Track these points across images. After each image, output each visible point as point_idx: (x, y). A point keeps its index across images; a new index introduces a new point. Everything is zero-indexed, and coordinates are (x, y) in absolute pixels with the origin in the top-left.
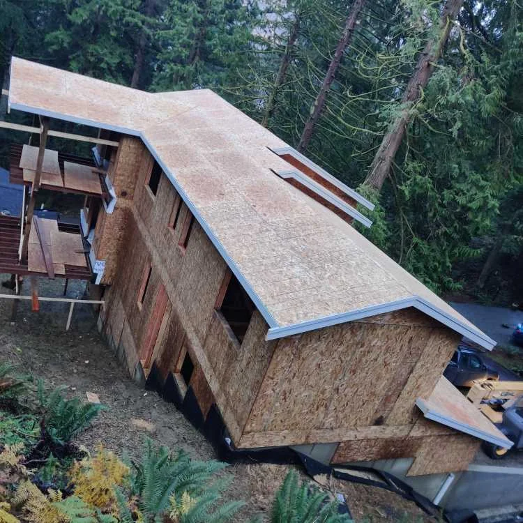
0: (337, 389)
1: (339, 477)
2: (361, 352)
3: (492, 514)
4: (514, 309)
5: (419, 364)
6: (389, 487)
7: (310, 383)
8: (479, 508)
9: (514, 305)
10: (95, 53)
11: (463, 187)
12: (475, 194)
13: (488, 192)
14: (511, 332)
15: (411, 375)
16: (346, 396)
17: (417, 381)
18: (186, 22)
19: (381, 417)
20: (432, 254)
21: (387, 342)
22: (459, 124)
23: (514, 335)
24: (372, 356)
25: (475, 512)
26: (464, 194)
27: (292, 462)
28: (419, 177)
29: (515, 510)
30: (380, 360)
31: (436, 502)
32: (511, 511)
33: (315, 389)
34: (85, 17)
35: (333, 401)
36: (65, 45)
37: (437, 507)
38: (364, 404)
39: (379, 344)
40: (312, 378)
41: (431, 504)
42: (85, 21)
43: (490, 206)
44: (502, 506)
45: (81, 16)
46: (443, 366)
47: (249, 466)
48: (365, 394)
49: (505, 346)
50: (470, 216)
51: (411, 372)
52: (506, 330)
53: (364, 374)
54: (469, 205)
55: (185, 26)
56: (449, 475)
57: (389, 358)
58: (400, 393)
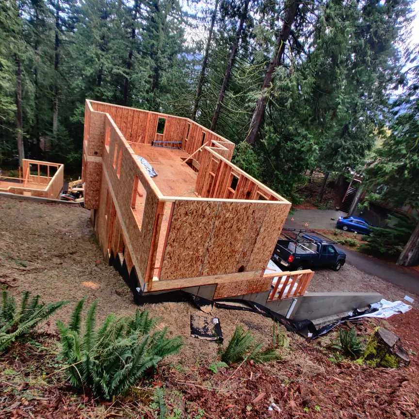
0: (208, 249)
1: (219, 307)
2: (220, 222)
3: (324, 321)
4: (337, 210)
5: (262, 230)
6: (254, 310)
7: (187, 246)
8: (315, 318)
9: (337, 208)
10: (100, 91)
11: (299, 139)
12: (305, 143)
13: (312, 142)
14: (336, 222)
15: (258, 237)
16: (214, 253)
17: (263, 241)
18: (146, 69)
19: (243, 266)
20: (285, 180)
21: (237, 214)
22: (290, 100)
23: (338, 223)
24: (228, 225)
25: (312, 321)
26: (299, 143)
27: (185, 300)
28: (272, 135)
29: (337, 317)
30: (234, 227)
31: (288, 317)
32: (335, 318)
33: (192, 250)
34: (91, 71)
35: (206, 257)
36: (83, 88)
37: (289, 320)
38: (228, 258)
39: (231, 216)
40: (187, 242)
41: (285, 318)
42: (92, 74)
43: (313, 149)
44: (329, 315)
45: (90, 71)
46: (279, 230)
47: (154, 305)
48: (228, 251)
49: (333, 230)
50: (303, 156)
51: (258, 234)
52: (333, 221)
53: (225, 238)
54: (302, 149)
55: (145, 71)
56: (294, 300)
57: (240, 226)
58: (253, 250)
